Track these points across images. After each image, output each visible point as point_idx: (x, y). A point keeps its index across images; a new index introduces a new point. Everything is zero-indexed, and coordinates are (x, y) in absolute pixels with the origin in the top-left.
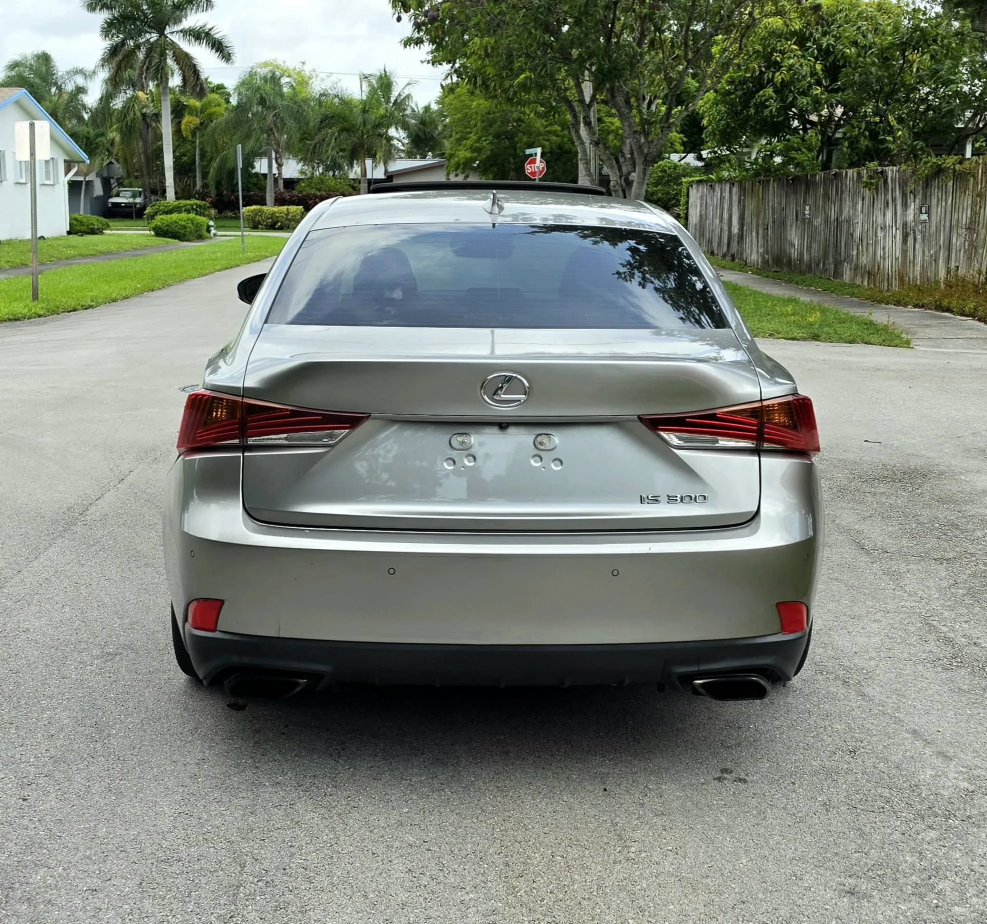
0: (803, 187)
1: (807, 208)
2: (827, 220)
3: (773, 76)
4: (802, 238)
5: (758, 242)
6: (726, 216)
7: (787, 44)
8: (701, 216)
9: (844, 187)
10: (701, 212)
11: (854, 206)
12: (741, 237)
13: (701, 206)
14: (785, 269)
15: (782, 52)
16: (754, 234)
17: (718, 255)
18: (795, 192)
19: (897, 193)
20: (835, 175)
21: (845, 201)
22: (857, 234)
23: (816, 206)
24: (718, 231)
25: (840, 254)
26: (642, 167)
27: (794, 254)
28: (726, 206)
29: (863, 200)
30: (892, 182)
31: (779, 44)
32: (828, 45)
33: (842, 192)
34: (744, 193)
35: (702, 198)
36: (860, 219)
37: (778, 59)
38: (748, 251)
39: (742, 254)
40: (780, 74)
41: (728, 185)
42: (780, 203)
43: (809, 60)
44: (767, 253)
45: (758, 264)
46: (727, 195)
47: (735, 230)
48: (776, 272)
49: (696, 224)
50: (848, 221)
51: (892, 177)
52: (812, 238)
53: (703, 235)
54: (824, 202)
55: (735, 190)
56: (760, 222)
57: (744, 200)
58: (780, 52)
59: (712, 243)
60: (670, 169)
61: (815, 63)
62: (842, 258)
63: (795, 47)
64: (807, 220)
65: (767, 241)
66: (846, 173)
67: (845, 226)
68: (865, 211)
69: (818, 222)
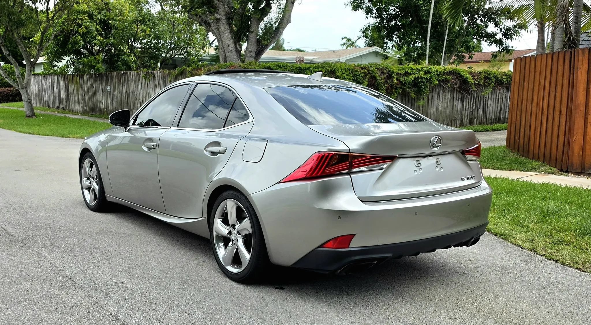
0: (105, 78)
1: (108, 87)
2: (120, 92)
3: (78, 30)
4: (107, 99)
5: (79, 101)
6: (56, 90)
7: (83, 16)
8: (39, 90)
9: (129, 78)
10: (38, 88)
11: (137, 86)
12: (68, 99)
13: (38, 86)
14: (98, 113)
15: (82, 20)
16: (76, 98)
17: (53, 107)
18: (100, 80)
19: (161, 81)
20: (123, 73)
21: (131, 85)
22: (140, 97)
23: (114, 86)
24: (52, 97)
25: (130, 106)
26: (29, 67)
27: (103, 106)
28: (56, 86)
29: (141, 84)
30: (158, 77)
31: (79, 16)
32: (101, 18)
33: (129, 81)
34: (67, 80)
35: (38, 82)
36: (140, 92)
37: (80, 22)
38: (73, 106)
39: (69, 107)
40: (82, 29)
41: (56, 77)
42: (92, 85)
43: (94, 24)
44: (86, 106)
45: (80, 111)
46: (56, 81)
47: (63, 96)
48: (92, 114)
49: (36, 94)
50: (134, 93)
51: (157, 75)
52: (112, 101)
53: (42, 99)
54: (118, 85)
55: (61, 79)
56: (80, 93)
57: (68, 84)
58: (80, 19)
59: (48, 102)
60: (9, 68)
61: (96, 25)
62: (132, 108)
63: (87, 18)
64: (109, 92)
65: (85, 101)
66: (130, 73)
67: (132, 95)
68: (143, 88)
69: (116, 93)
